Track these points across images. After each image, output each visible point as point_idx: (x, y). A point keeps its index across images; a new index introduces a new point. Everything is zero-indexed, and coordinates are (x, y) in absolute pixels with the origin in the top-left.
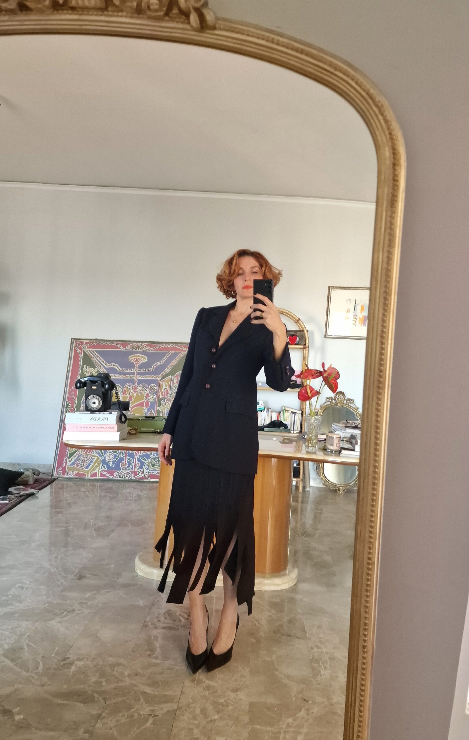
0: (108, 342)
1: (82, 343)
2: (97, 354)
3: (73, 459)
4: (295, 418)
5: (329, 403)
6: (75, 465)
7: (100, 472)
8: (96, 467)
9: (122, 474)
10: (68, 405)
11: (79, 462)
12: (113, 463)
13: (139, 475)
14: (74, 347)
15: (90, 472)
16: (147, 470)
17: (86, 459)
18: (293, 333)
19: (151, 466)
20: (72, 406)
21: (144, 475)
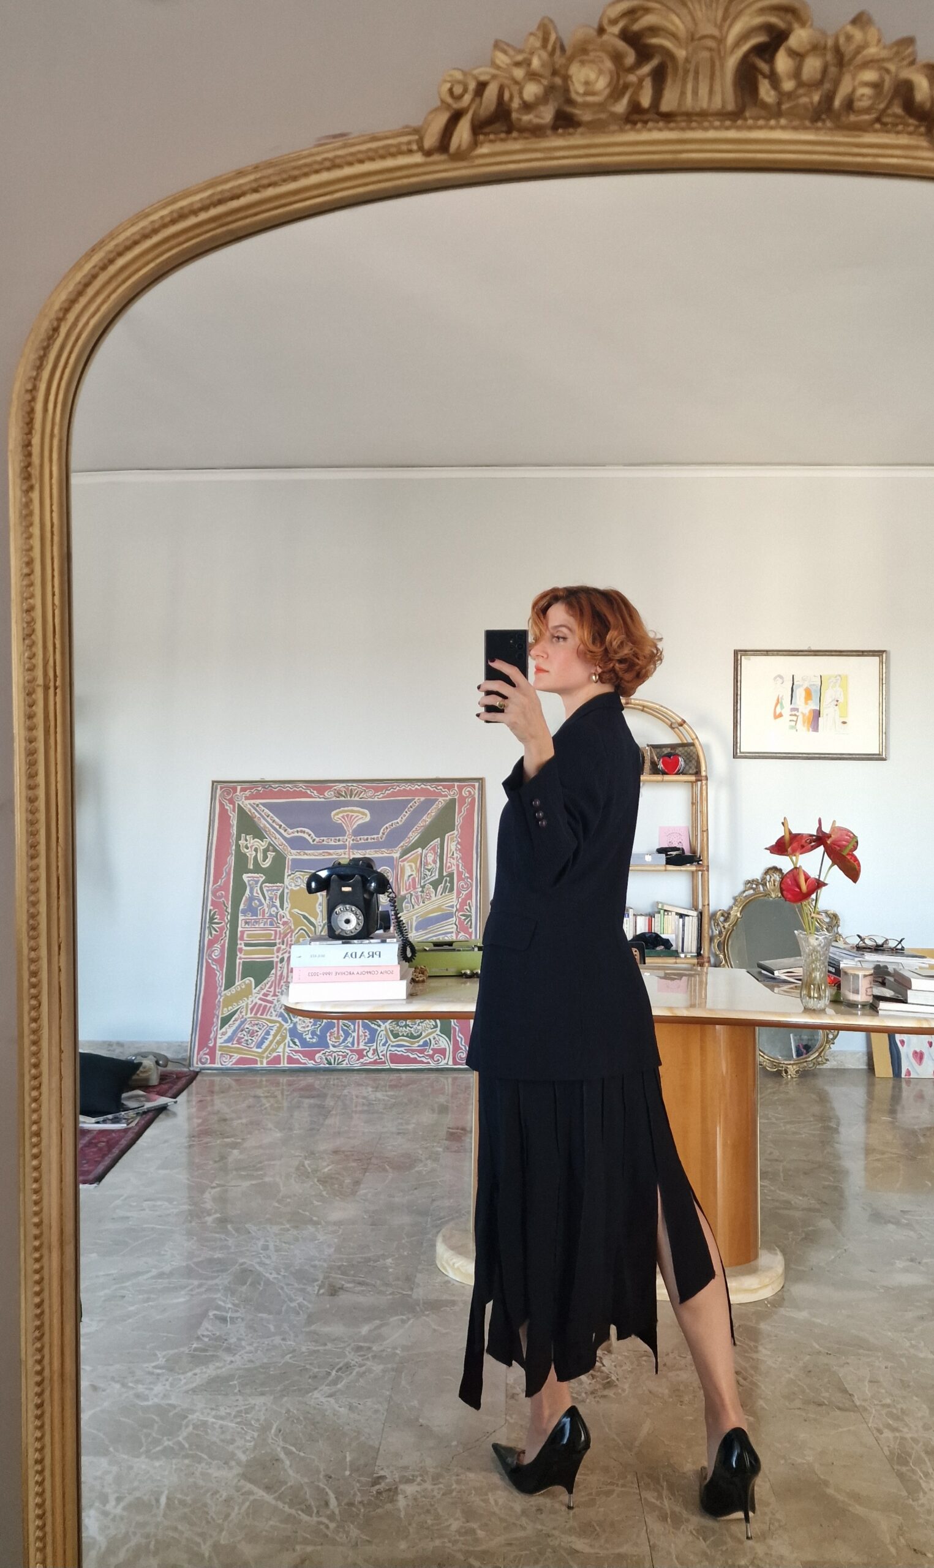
0: (287, 785)
1: (235, 790)
2: (266, 811)
3: (229, 1030)
4: (683, 925)
5: (751, 892)
6: (235, 1042)
7: (286, 1054)
8: (279, 1043)
9: (331, 1055)
10: (212, 919)
11: (242, 1036)
12: (313, 1033)
13: (367, 1058)
14: (217, 799)
15: (265, 1055)
16: (384, 1045)
17: (256, 1028)
18: (669, 750)
19: (391, 1037)
20: (222, 919)
21: (377, 1057)
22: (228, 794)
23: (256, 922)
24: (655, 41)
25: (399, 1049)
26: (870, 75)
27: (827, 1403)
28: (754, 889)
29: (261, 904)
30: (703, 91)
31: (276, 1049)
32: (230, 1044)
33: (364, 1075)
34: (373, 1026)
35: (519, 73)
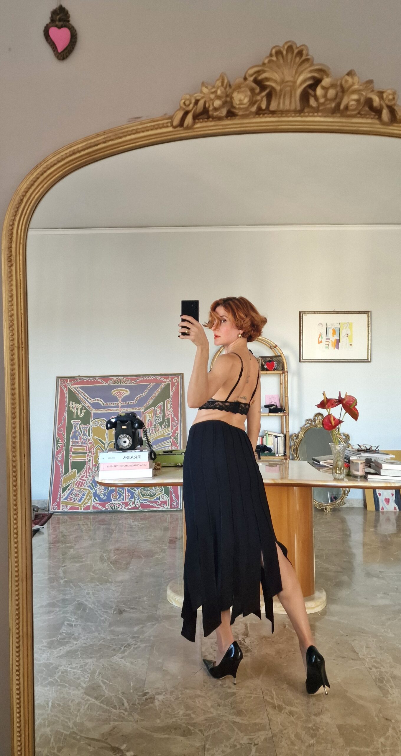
0: (91, 378)
1: (67, 381)
2: (81, 390)
3: (66, 494)
4: (277, 441)
5: (309, 425)
6: (69, 500)
7: (92, 505)
8: (89, 500)
9: (113, 505)
10: (58, 441)
11: (72, 496)
12: (105, 495)
13: (130, 506)
14: (59, 385)
15: (82, 505)
16: (138, 500)
17: (78, 493)
18: (270, 359)
19: (141, 496)
20: (62, 441)
21: (135, 505)
22: (64, 383)
23: (78, 443)
24: (267, 83)
25: (145, 501)
26: (355, 97)
27: (346, 657)
28: (310, 424)
29: (80, 434)
30: (287, 102)
31: (88, 502)
32: (66, 501)
33: (128, 514)
34: (132, 491)
35: (212, 96)
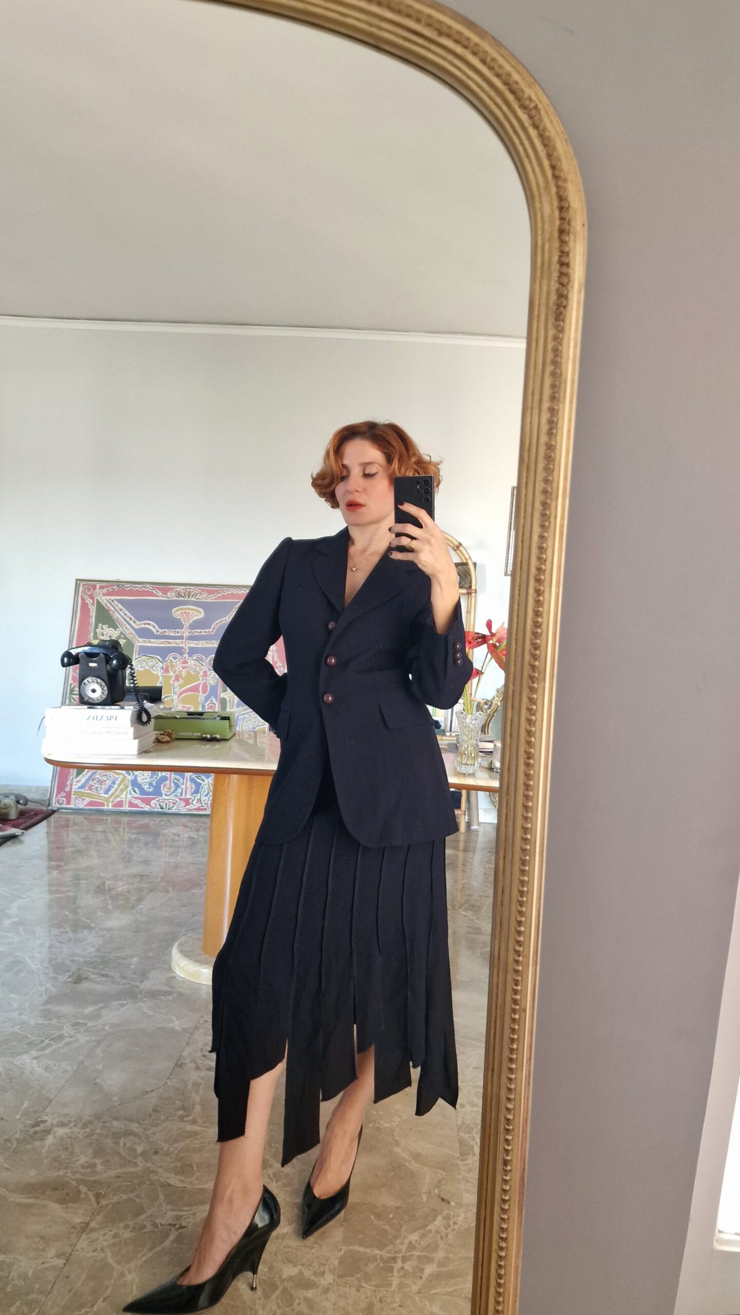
0: (137, 585)
1: (94, 587)
2: (120, 606)
3: (83, 779)
6: (87, 789)
7: (128, 800)
8: (122, 791)
9: (164, 802)
11: (92, 784)
12: (150, 784)
13: (192, 805)
14: (80, 594)
15: (111, 800)
16: (206, 796)
17: (104, 778)
21: (200, 805)
22: (89, 590)
31: (120, 795)
32: (83, 790)
33: (189, 819)
